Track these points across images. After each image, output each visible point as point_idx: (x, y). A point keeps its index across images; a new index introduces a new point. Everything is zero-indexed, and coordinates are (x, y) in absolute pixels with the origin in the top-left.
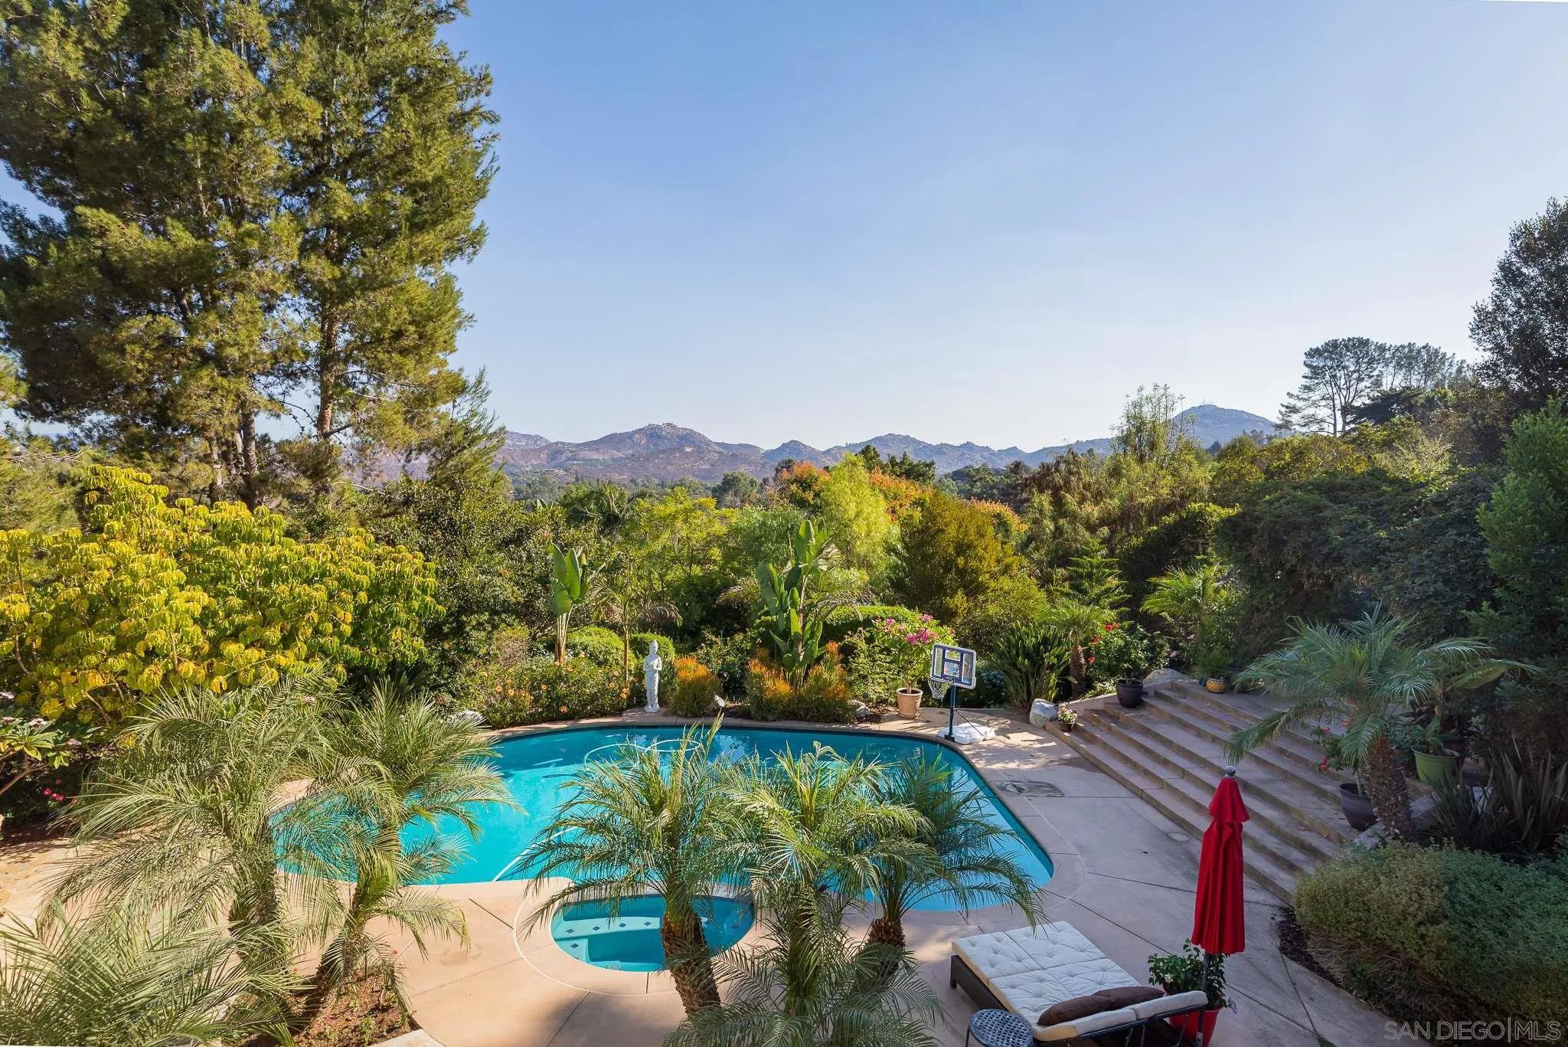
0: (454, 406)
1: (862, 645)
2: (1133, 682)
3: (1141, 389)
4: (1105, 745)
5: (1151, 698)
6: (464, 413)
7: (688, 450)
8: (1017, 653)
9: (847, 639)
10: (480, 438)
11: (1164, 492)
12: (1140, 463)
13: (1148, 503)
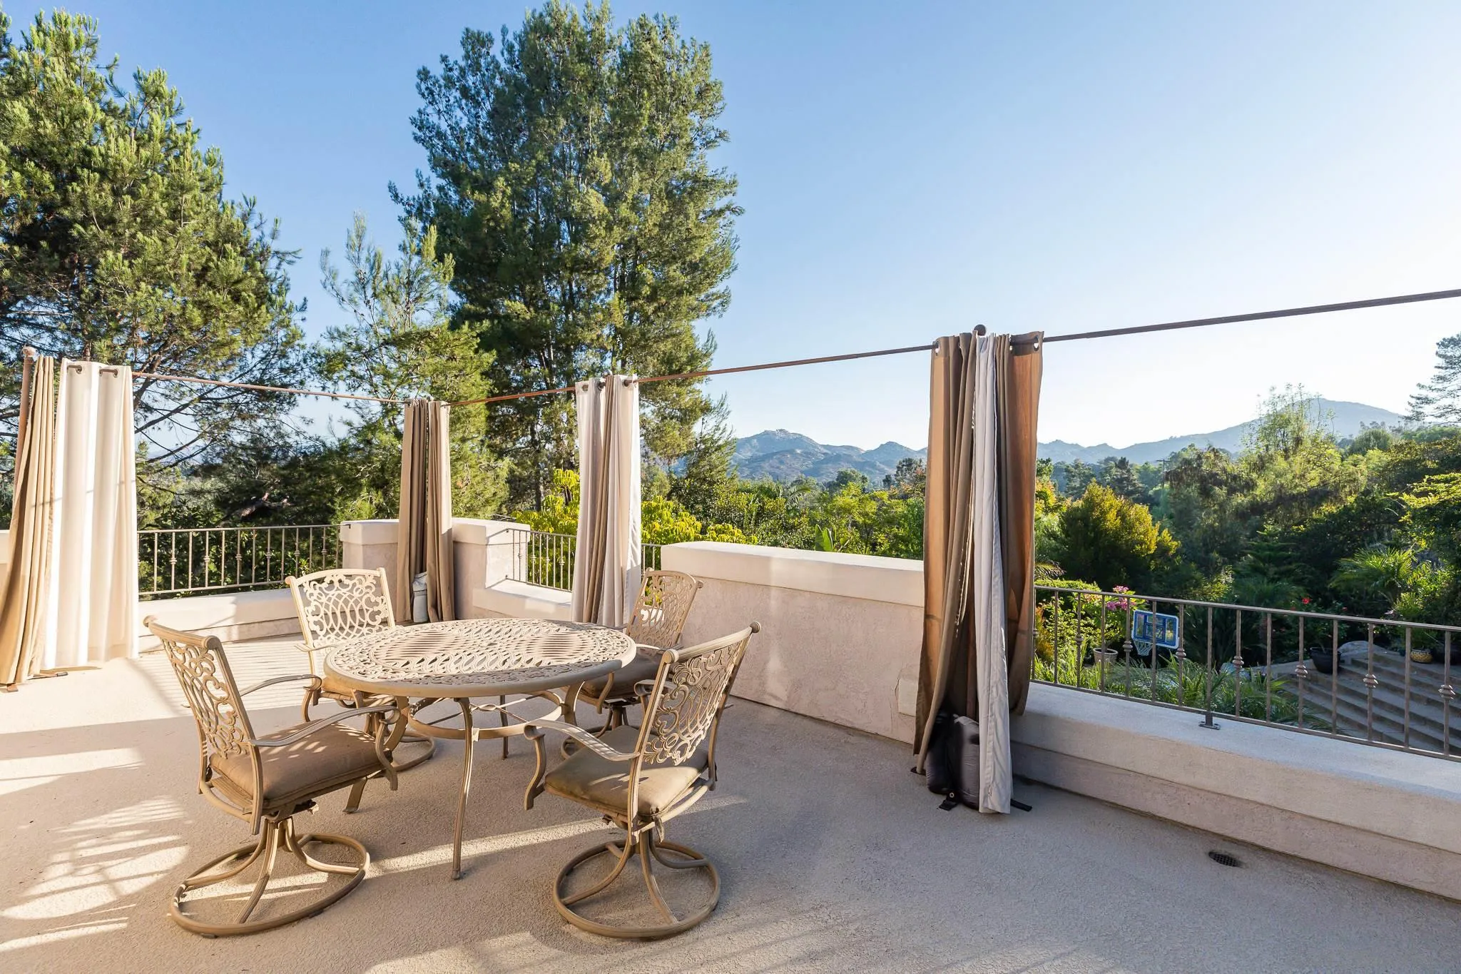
0: (703, 423)
3: (1273, 389)
4: (1310, 704)
5: (1348, 665)
6: (709, 428)
9: (1044, 606)
10: (723, 445)
11: (1314, 483)
12: (1286, 458)
13: (1300, 494)
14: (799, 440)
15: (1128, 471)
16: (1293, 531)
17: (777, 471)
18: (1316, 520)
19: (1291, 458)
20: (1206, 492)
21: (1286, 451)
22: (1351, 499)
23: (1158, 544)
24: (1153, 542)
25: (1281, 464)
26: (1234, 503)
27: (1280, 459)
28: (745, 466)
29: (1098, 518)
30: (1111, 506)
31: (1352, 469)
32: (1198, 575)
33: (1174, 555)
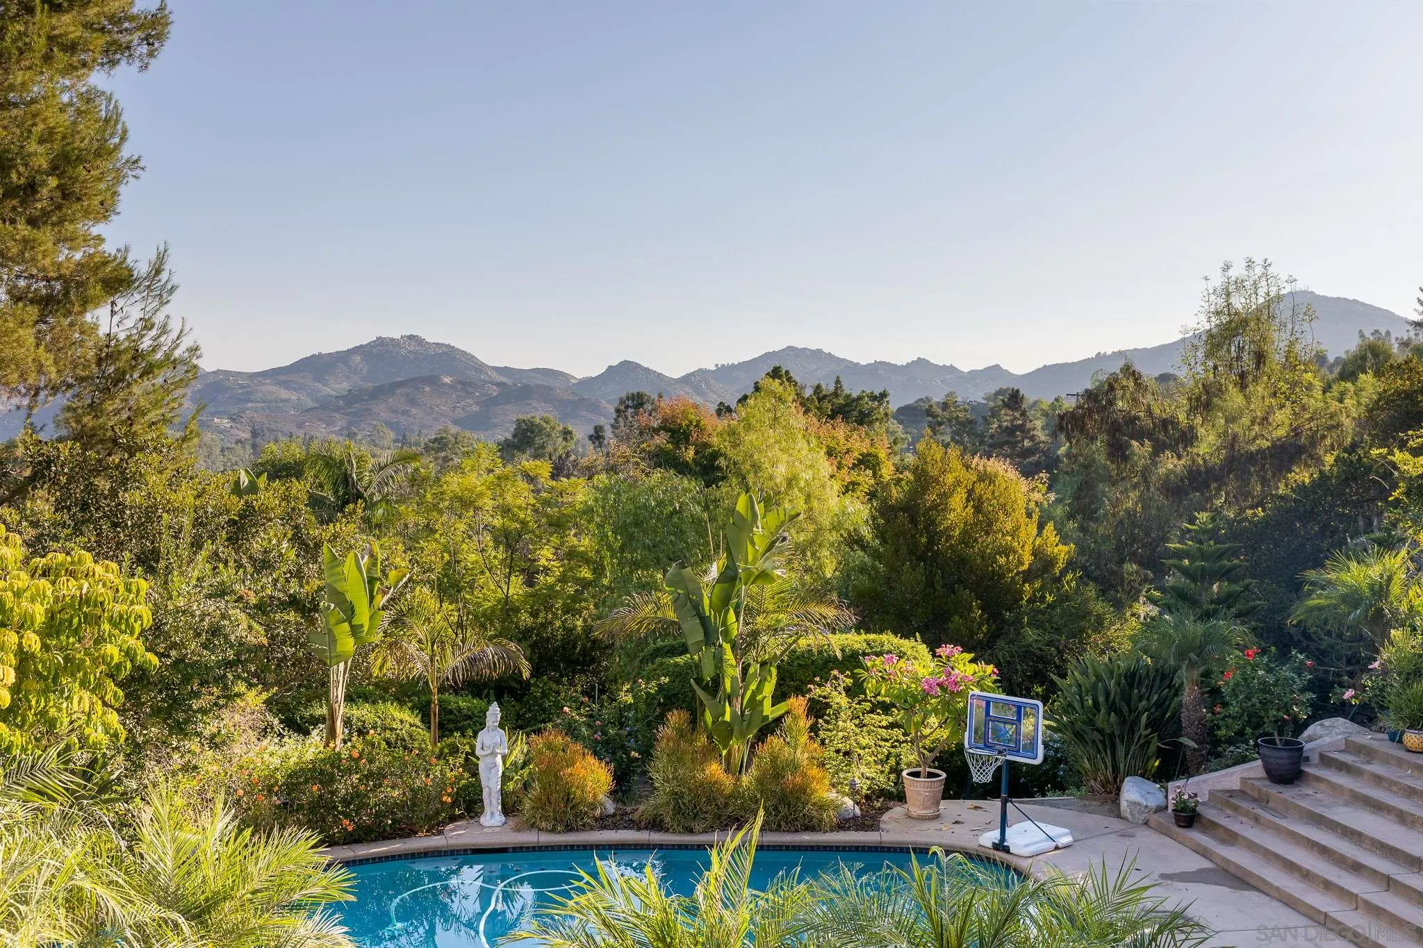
0: (113, 313)
1: (840, 699)
2: (1287, 743)
3: (1227, 267)
4: (1252, 846)
5: (1316, 766)
6: (129, 323)
7: (447, 380)
8: (1096, 703)
9: (817, 692)
10: (160, 365)
11: (1281, 432)
12: (1243, 386)
13: (1260, 451)
14: (449, 356)
15: (1023, 414)
16: (1246, 519)
17: (403, 420)
18: (1282, 498)
19: (1251, 388)
20: (1118, 451)
21: (1242, 376)
22: (1329, 459)
23: (1036, 553)
24: (1028, 548)
25: (1235, 399)
26: (1161, 471)
27: (1233, 391)
28: (338, 409)
29: (935, 507)
30: (958, 483)
31: (1335, 404)
32: (1099, 607)
33: (1064, 572)
